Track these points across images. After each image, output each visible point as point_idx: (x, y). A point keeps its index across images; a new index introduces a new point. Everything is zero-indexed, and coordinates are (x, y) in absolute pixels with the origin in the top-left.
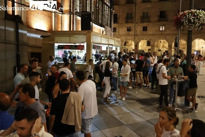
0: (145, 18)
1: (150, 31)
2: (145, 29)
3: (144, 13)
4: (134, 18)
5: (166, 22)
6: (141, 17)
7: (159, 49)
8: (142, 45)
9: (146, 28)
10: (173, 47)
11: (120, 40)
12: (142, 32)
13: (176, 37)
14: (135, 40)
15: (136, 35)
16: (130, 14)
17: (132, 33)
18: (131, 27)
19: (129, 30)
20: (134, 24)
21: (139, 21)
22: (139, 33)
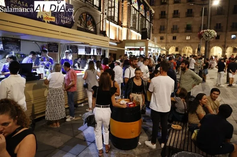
0: (175, 29)
1: (179, 39)
2: (174, 38)
3: (173, 26)
4: (166, 30)
5: (191, 33)
6: (171, 28)
7: (185, 54)
8: (171, 50)
9: (176, 37)
10: (196, 52)
11: (161, 46)
12: (172, 40)
13: (199, 45)
14: (167, 46)
15: (167, 43)
16: (163, 26)
17: (164, 41)
18: (163, 37)
19: (162, 38)
20: (166, 34)
21: (170, 32)
22: (169, 41)
